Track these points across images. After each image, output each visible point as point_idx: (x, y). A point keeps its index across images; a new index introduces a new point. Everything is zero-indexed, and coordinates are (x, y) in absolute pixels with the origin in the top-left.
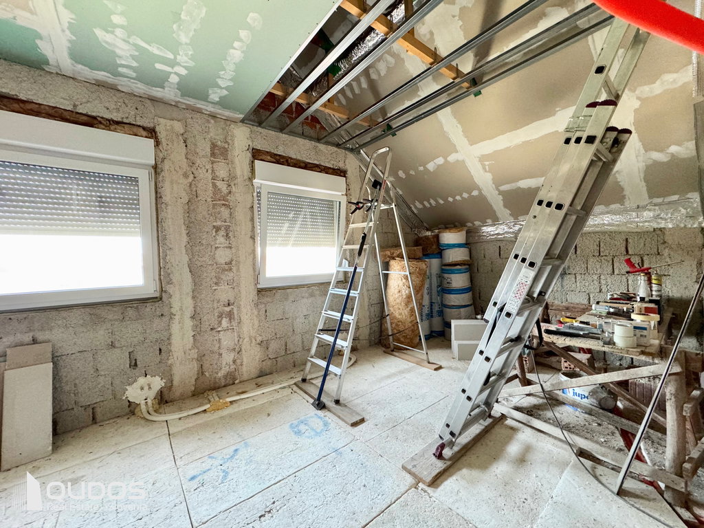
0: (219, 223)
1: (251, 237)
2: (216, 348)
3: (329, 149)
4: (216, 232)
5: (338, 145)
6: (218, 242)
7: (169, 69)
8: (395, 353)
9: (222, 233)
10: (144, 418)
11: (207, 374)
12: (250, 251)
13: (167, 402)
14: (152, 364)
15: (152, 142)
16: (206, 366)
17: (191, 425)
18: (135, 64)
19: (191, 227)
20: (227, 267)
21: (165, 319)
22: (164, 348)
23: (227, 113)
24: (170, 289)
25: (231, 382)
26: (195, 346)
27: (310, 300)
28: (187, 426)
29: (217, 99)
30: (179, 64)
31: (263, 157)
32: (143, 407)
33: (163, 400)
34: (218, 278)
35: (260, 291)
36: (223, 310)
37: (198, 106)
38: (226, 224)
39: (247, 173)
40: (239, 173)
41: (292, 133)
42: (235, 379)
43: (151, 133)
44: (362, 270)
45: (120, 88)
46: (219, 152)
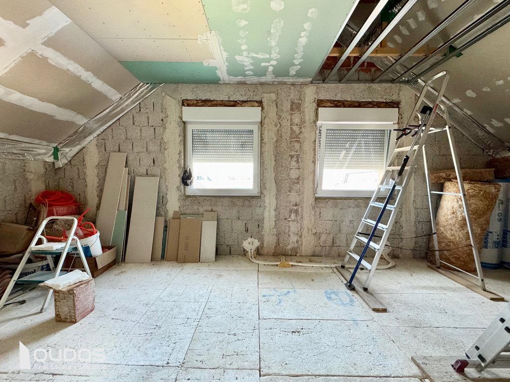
0: (293, 153)
1: (313, 162)
2: (287, 231)
3: (382, 86)
4: (291, 159)
5: (392, 81)
6: (292, 165)
7: (267, 64)
8: (440, 270)
9: (295, 159)
10: (249, 259)
11: (281, 245)
12: (312, 171)
13: (260, 255)
14: (255, 232)
15: (260, 108)
16: (281, 240)
17: (269, 270)
18: (252, 67)
19: (277, 156)
20: (296, 181)
21: (262, 209)
22: (260, 225)
23: (301, 80)
24: (265, 192)
25: (295, 254)
26: (275, 227)
27: (356, 210)
28: (267, 270)
29: (295, 73)
30: (273, 60)
31: (325, 105)
32: (249, 253)
33: (259, 253)
34: (290, 188)
35: (317, 199)
36: (293, 208)
37: (284, 80)
38: (297, 153)
39: (313, 118)
40: (307, 118)
41: (349, 81)
42: (297, 253)
43: (260, 103)
44: (401, 188)
45: (247, 82)
46: (296, 107)
